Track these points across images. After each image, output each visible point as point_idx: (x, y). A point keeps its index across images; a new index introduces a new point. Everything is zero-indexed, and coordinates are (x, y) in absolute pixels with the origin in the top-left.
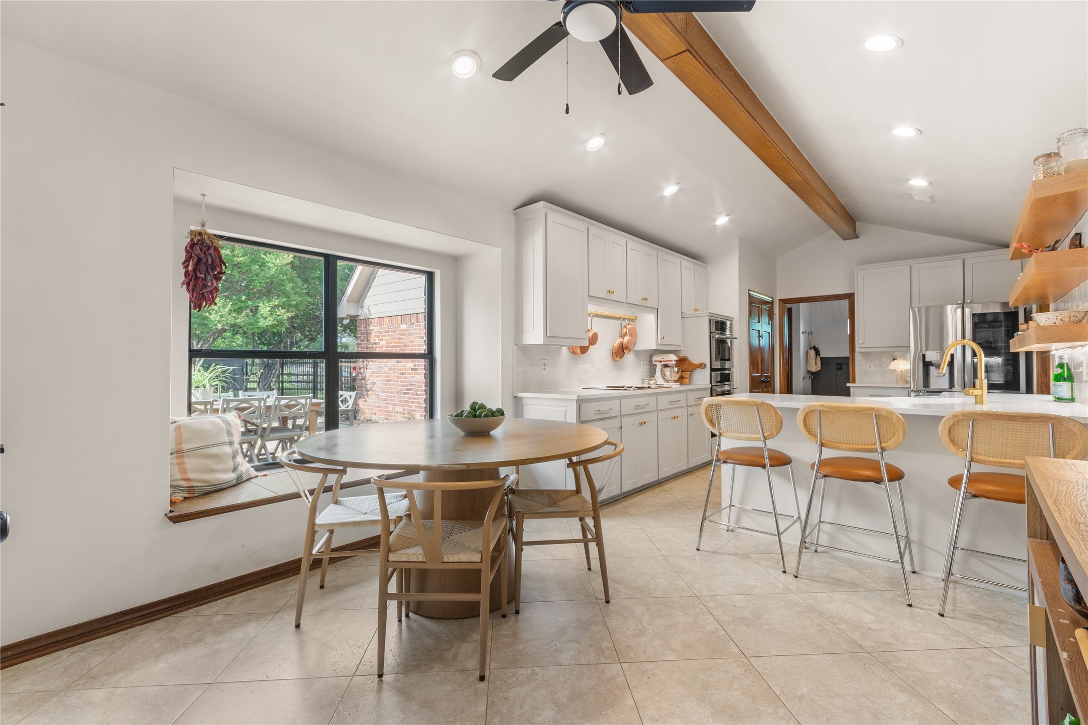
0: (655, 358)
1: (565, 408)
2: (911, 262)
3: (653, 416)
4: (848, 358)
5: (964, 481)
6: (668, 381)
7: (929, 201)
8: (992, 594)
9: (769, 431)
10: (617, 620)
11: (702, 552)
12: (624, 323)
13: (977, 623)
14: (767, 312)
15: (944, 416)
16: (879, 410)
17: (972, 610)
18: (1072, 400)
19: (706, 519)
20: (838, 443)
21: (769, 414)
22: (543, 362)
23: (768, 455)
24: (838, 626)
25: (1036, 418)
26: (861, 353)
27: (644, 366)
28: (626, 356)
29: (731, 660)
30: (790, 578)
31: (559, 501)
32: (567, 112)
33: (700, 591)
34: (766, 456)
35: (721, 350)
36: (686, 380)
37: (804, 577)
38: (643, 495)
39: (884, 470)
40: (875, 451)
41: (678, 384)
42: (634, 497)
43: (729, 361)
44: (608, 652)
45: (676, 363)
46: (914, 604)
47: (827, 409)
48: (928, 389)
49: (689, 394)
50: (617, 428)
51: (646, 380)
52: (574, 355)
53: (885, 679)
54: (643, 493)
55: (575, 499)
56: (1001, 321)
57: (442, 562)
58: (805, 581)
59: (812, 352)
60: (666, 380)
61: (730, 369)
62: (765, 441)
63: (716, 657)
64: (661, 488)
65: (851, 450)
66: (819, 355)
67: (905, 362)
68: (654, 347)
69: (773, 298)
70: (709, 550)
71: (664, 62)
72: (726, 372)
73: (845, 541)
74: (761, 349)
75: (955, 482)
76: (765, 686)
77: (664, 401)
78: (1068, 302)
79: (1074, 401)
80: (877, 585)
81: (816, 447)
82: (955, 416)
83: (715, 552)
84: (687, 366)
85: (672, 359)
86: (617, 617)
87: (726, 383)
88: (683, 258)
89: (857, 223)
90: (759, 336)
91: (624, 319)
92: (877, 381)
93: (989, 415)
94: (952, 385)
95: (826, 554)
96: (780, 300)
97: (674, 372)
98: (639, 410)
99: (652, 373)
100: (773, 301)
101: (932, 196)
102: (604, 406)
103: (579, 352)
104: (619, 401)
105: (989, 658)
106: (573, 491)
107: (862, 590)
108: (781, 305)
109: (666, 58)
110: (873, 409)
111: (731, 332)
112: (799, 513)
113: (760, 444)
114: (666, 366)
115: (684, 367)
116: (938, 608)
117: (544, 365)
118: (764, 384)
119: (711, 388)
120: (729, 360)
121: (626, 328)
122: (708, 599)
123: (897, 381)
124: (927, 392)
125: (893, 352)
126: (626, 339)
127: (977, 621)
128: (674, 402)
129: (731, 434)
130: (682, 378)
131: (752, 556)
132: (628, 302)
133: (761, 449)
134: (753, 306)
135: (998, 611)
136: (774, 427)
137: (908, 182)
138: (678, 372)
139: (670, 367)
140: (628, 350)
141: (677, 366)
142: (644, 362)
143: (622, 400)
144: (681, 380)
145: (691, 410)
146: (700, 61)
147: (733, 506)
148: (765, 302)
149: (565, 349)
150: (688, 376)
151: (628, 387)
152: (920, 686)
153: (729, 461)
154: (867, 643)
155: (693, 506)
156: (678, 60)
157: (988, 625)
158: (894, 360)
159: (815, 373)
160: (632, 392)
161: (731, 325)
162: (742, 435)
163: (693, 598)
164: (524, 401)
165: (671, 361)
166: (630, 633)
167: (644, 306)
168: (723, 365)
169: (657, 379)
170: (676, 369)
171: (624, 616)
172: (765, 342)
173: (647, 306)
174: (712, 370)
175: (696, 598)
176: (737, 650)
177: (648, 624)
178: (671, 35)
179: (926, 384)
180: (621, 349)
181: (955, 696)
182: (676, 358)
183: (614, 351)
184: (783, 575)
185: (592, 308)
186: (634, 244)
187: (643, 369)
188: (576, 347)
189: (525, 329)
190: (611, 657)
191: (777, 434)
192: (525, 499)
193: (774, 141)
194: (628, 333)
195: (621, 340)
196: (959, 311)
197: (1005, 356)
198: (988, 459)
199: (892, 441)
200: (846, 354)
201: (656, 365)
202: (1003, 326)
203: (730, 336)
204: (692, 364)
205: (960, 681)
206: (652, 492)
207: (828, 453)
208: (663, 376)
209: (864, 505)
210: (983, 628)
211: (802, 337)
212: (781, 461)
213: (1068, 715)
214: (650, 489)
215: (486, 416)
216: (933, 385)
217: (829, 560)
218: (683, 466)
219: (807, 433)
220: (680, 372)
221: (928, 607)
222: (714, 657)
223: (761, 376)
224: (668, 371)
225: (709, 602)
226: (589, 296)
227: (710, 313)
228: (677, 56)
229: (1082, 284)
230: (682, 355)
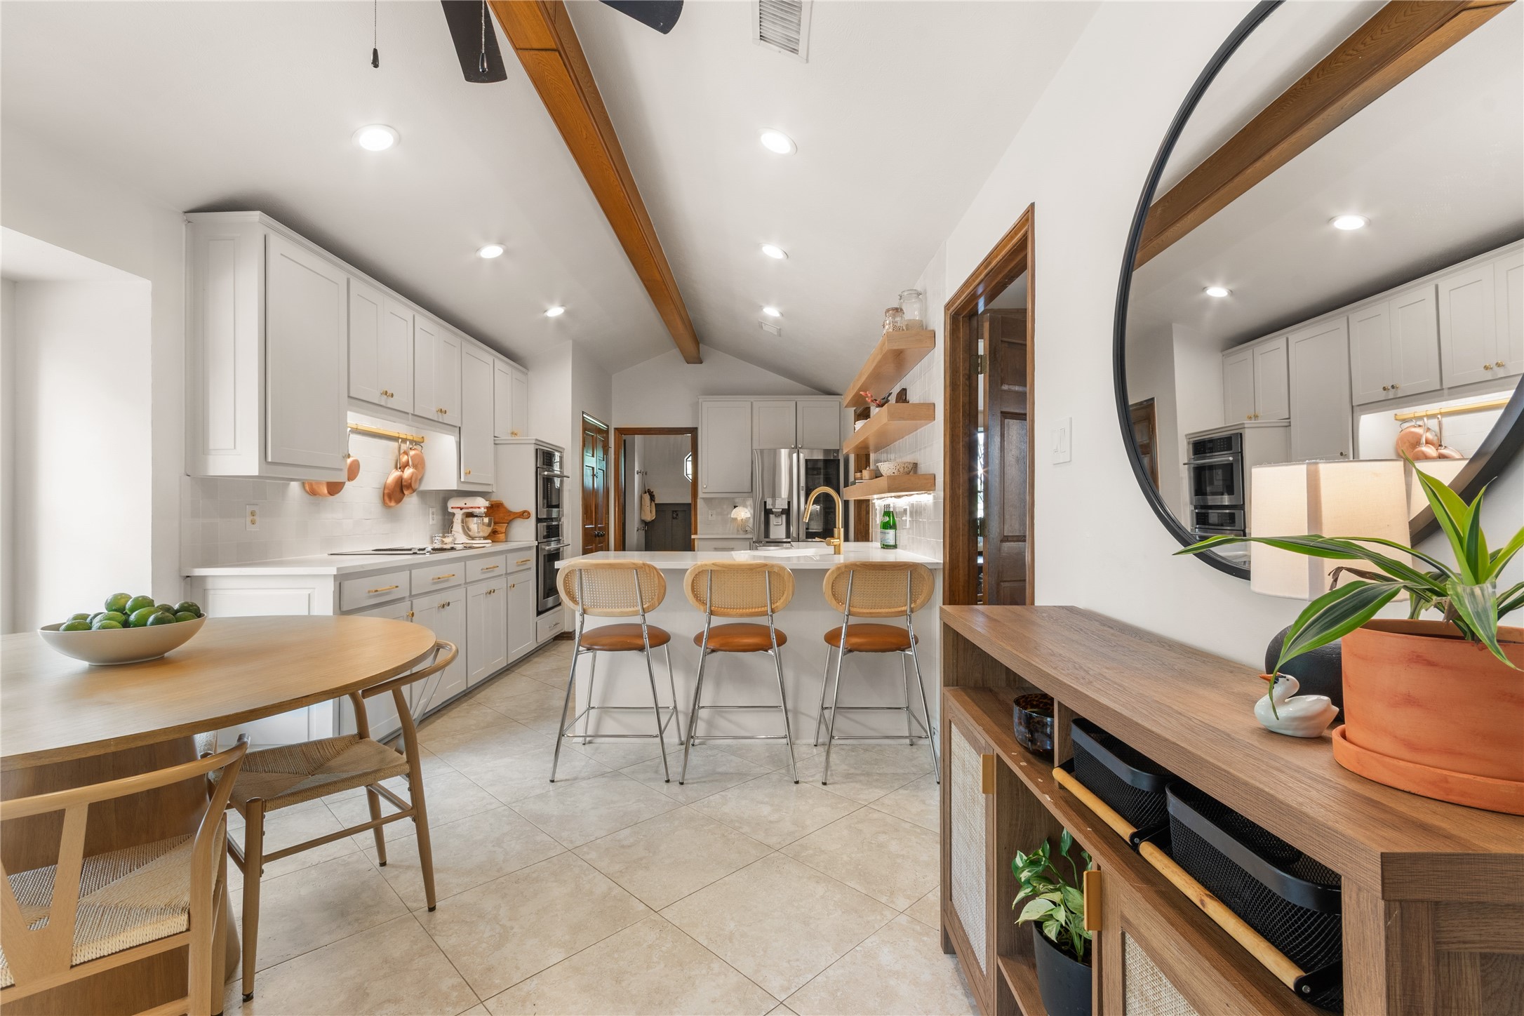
0: (452, 503)
1: (307, 592)
2: (752, 398)
3: (460, 593)
4: (690, 504)
5: (843, 637)
6: (473, 538)
7: (776, 334)
8: (854, 748)
9: (649, 602)
10: (456, 933)
11: (559, 784)
12: (405, 447)
13: (852, 782)
14: (601, 443)
15: (829, 569)
16: (772, 566)
17: (845, 770)
18: (895, 547)
19: (563, 735)
20: (728, 608)
21: (650, 579)
22: (249, 509)
23: (648, 634)
24: (741, 830)
25: (901, 566)
26: (703, 498)
27: (435, 516)
28: (406, 499)
29: (639, 924)
30: (674, 787)
31: (329, 760)
32: (375, 63)
33: (571, 842)
34: (645, 635)
35: (548, 493)
36: (500, 535)
37: (690, 781)
38: (445, 716)
39: (773, 636)
40: (765, 614)
41: (490, 541)
42: (431, 724)
43: (559, 508)
44: (455, 994)
45: (486, 510)
46: (800, 780)
47: (720, 569)
48: (767, 540)
49: (509, 555)
50: (405, 616)
51: (437, 538)
52: (312, 498)
53: (801, 875)
54: (444, 715)
55: (360, 749)
56: (820, 469)
57: (72, 967)
58: (692, 786)
59: (647, 497)
60: (470, 536)
61: (558, 519)
62: (643, 615)
63: (620, 929)
64: (472, 701)
65: (742, 615)
66: (654, 501)
67: (746, 510)
68: (453, 486)
69: (608, 426)
70: (567, 778)
71: (520, 52)
72: (554, 523)
73: (724, 725)
74: (594, 492)
75: (832, 638)
76: (689, 941)
77: (475, 568)
78: (891, 453)
79: (896, 548)
80: (762, 768)
81: (705, 616)
82: (838, 569)
83: (575, 779)
84: (501, 515)
85: (481, 504)
86: (456, 928)
87: (553, 539)
88: (497, 357)
89: (700, 345)
90: (593, 475)
91: (404, 441)
92: (719, 532)
93: (866, 565)
94: (788, 535)
95: (704, 746)
96: (616, 429)
97: (483, 524)
98: (441, 585)
99: (447, 525)
100: (608, 429)
101: (780, 329)
102: (383, 582)
103: (326, 491)
104: (408, 572)
105: (871, 815)
106: (353, 736)
107: (751, 778)
108: (617, 436)
109: (524, 47)
110: (767, 565)
111: (561, 467)
112: (675, 701)
113: (637, 620)
114: (470, 515)
115: (499, 517)
116: (820, 778)
117: (253, 514)
118: (598, 538)
119: (537, 547)
120: (557, 506)
121: (407, 455)
122: (585, 849)
123: (738, 531)
124: (767, 542)
125: (733, 498)
126: (408, 472)
127: (851, 780)
128: (490, 568)
129: (600, 610)
130: (494, 532)
131: (625, 771)
132: (415, 413)
133: (640, 626)
134: (587, 434)
135: (863, 764)
136: (655, 595)
137: (762, 309)
138: (489, 525)
139: (476, 516)
140: (410, 491)
141: (487, 515)
142: (434, 510)
143: (413, 571)
144: (493, 536)
145: (512, 580)
146: (572, 74)
147: (593, 708)
148: (599, 431)
149: (295, 487)
150: (503, 530)
151: (420, 550)
152: (830, 869)
153: (596, 647)
154: (773, 840)
155: (527, 719)
156: (540, 58)
157: (861, 781)
158: (735, 507)
159: (649, 522)
160: (428, 557)
161: (561, 458)
162: (614, 610)
163: (565, 854)
164: (210, 584)
165: (479, 508)
166: (484, 945)
167: (439, 422)
168: (549, 513)
169: (457, 535)
170: (486, 520)
171: (467, 922)
172: (599, 483)
173: (445, 422)
174: (539, 520)
175: (570, 853)
176: (642, 907)
177: (510, 920)
178: (538, 16)
179: (767, 534)
180: (398, 489)
181: (860, 867)
182: (487, 504)
183: (386, 492)
184: (666, 786)
185: (354, 419)
186: (425, 321)
187: (432, 520)
188: (319, 483)
189: (212, 446)
190: (464, 1000)
191: (659, 604)
192: (251, 771)
193: (639, 221)
194: (410, 463)
195: (397, 473)
196: (795, 456)
197: (823, 504)
198: (861, 610)
199: (782, 601)
200: (688, 500)
201: (454, 514)
202: (822, 473)
203: (559, 473)
204: (510, 512)
205: (858, 849)
206: (458, 709)
207: (717, 621)
208: (466, 530)
209: (745, 678)
210: (858, 786)
211: (637, 477)
212: (660, 638)
213: (1018, 852)
214: (452, 706)
215: (159, 621)
216: (773, 536)
217: (709, 752)
218: (500, 663)
219: (694, 600)
220: (493, 524)
221: (811, 779)
222: (618, 930)
223: (595, 527)
224: (474, 524)
225: (588, 854)
226: (349, 397)
227: (536, 440)
228: (541, 52)
229: (907, 437)
230: (495, 498)
